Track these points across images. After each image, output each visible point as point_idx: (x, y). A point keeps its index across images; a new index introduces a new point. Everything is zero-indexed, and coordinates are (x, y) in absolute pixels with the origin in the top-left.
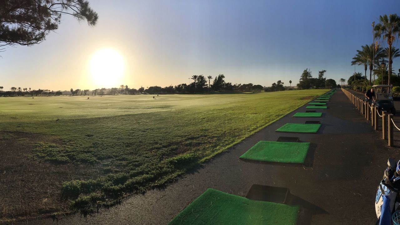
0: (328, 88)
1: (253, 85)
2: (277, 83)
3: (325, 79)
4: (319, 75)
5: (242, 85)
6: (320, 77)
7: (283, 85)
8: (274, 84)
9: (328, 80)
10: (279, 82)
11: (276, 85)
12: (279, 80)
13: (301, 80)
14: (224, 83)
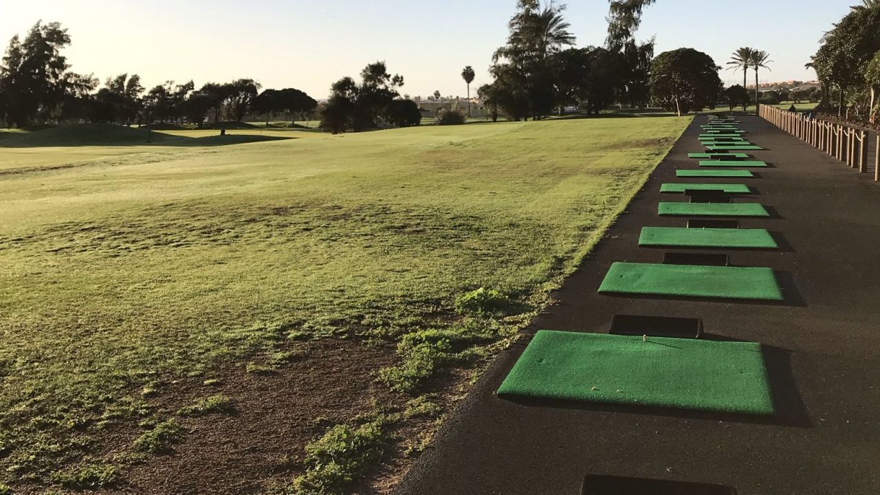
0: (668, 108)
1: (260, 92)
2: (359, 81)
3: (649, 48)
4: (613, 27)
5: (198, 87)
6: (618, 37)
7: (397, 88)
8: (345, 84)
9: (664, 55)
10: (377, 71)
11: (355, 89)
12: (373, 62)
13: (504, 61)
14: (68, 75)
